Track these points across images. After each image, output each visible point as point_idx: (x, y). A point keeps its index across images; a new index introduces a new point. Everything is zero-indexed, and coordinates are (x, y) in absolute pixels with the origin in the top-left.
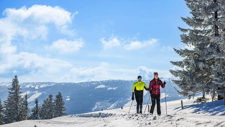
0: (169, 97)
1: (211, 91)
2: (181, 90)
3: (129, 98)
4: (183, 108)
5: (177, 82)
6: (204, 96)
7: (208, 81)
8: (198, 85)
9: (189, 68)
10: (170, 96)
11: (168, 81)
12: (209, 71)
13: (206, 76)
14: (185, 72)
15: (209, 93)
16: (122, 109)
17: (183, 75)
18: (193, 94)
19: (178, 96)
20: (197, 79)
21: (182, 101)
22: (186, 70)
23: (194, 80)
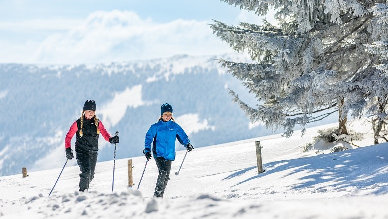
0: (210, 130)
1: (369, 105)
2: (255, 101)
3: (53, 135)
4: (261, 171)
5: (241, 70)
6: (342, 123)
7: (359, 64)
8: (320, 82)
9: (287, 18)
10: (213, 128)
11: (207, 70)
12: (363, 27)
13: (353, 48)
14: (271, 29)
15: (364, 111)
16: (25, 176)
17: (264, 41)
18: (300, 116)
19: (247, 127)
20: (317, 59)
21: (258, 143)
22: (276, 24)
23: (307, 59)
